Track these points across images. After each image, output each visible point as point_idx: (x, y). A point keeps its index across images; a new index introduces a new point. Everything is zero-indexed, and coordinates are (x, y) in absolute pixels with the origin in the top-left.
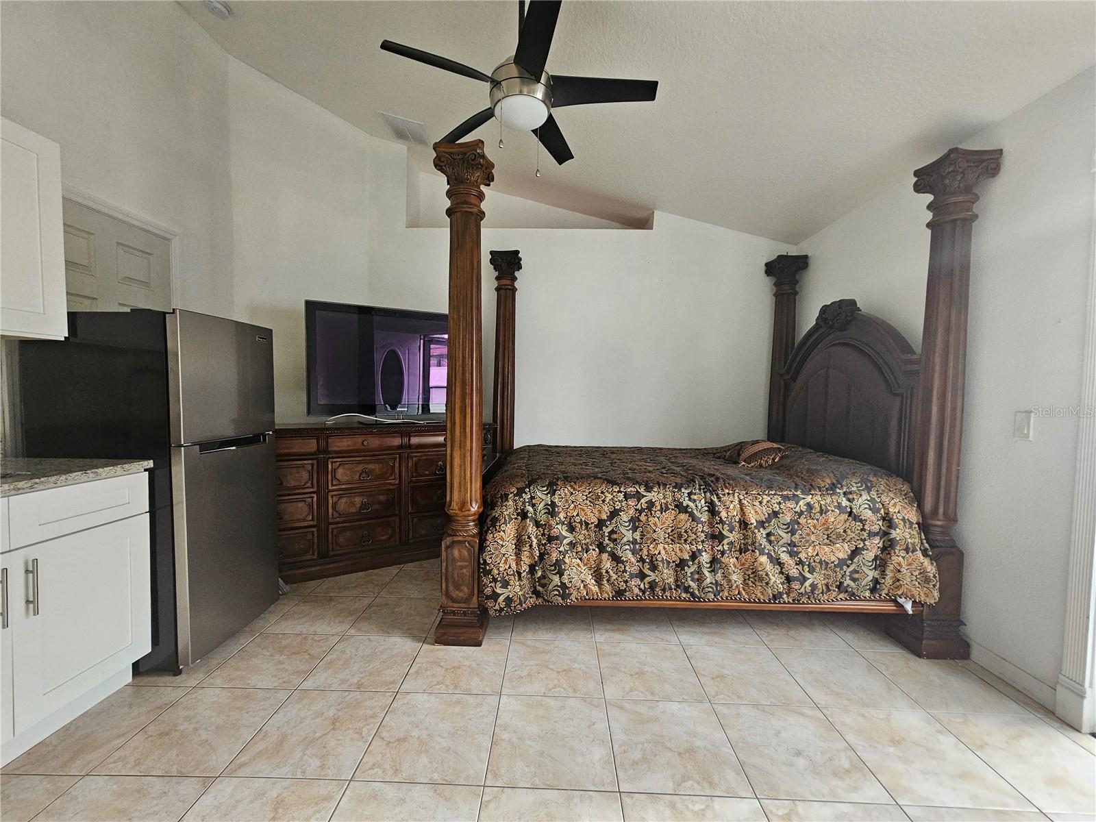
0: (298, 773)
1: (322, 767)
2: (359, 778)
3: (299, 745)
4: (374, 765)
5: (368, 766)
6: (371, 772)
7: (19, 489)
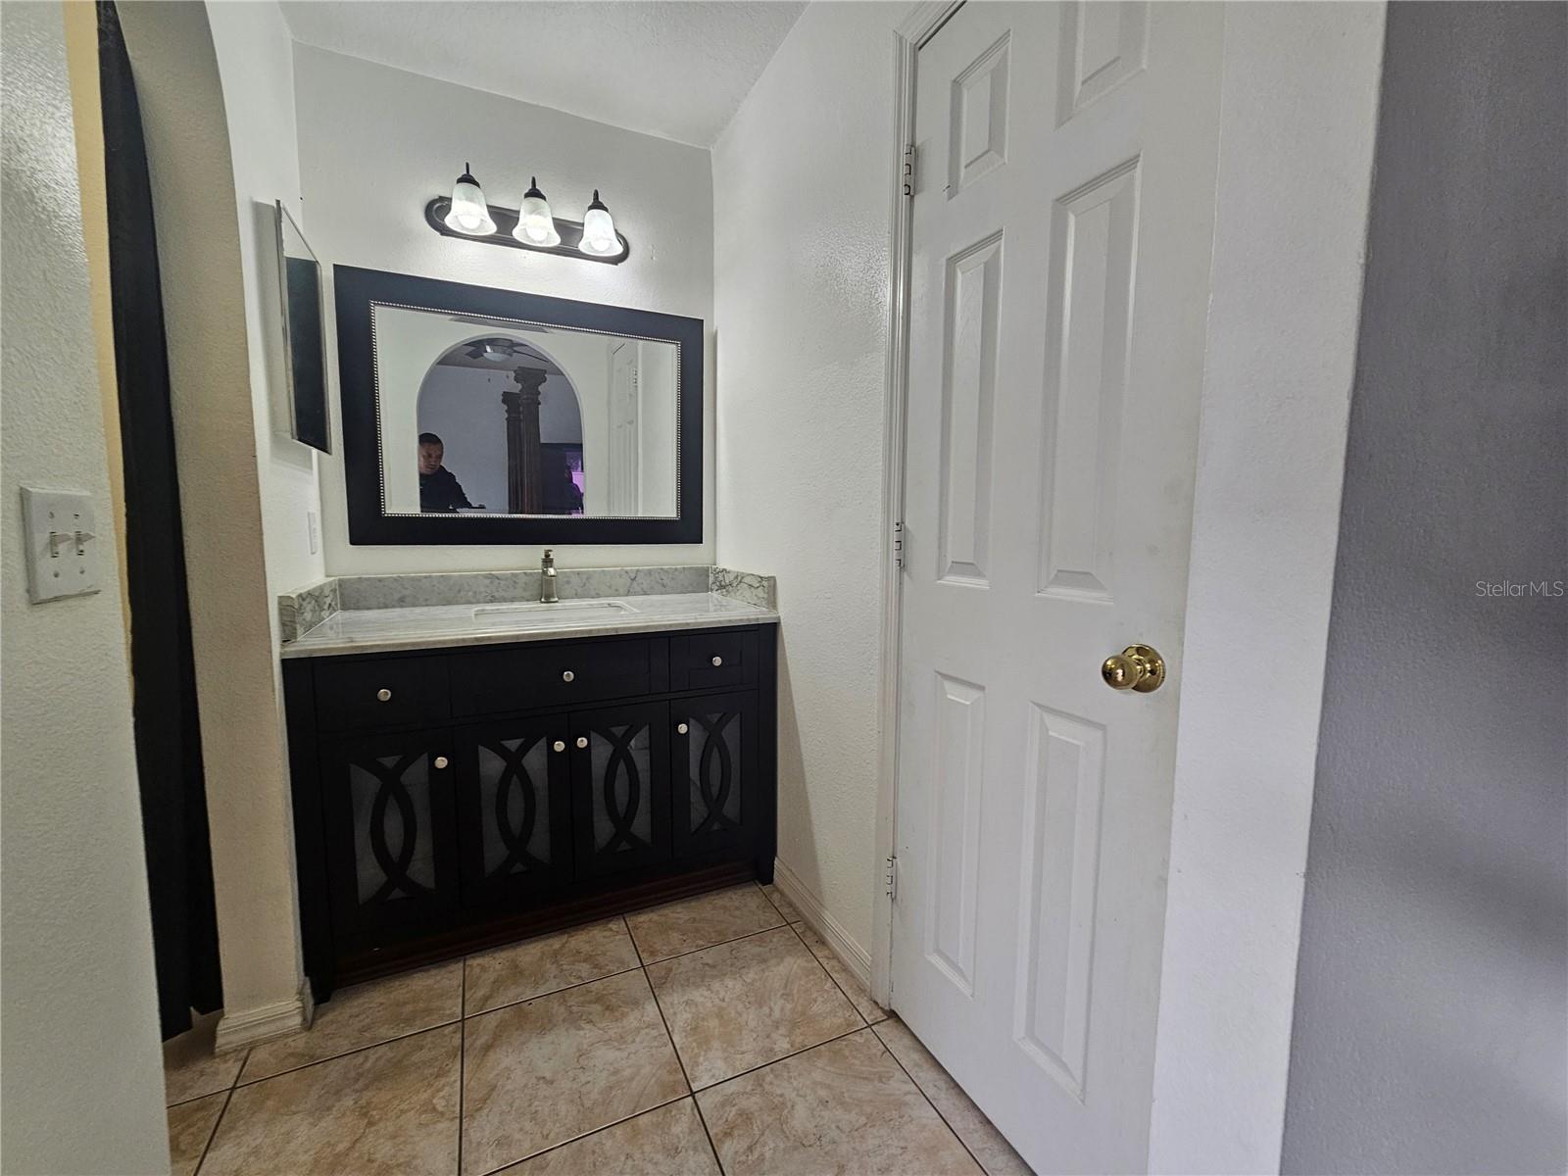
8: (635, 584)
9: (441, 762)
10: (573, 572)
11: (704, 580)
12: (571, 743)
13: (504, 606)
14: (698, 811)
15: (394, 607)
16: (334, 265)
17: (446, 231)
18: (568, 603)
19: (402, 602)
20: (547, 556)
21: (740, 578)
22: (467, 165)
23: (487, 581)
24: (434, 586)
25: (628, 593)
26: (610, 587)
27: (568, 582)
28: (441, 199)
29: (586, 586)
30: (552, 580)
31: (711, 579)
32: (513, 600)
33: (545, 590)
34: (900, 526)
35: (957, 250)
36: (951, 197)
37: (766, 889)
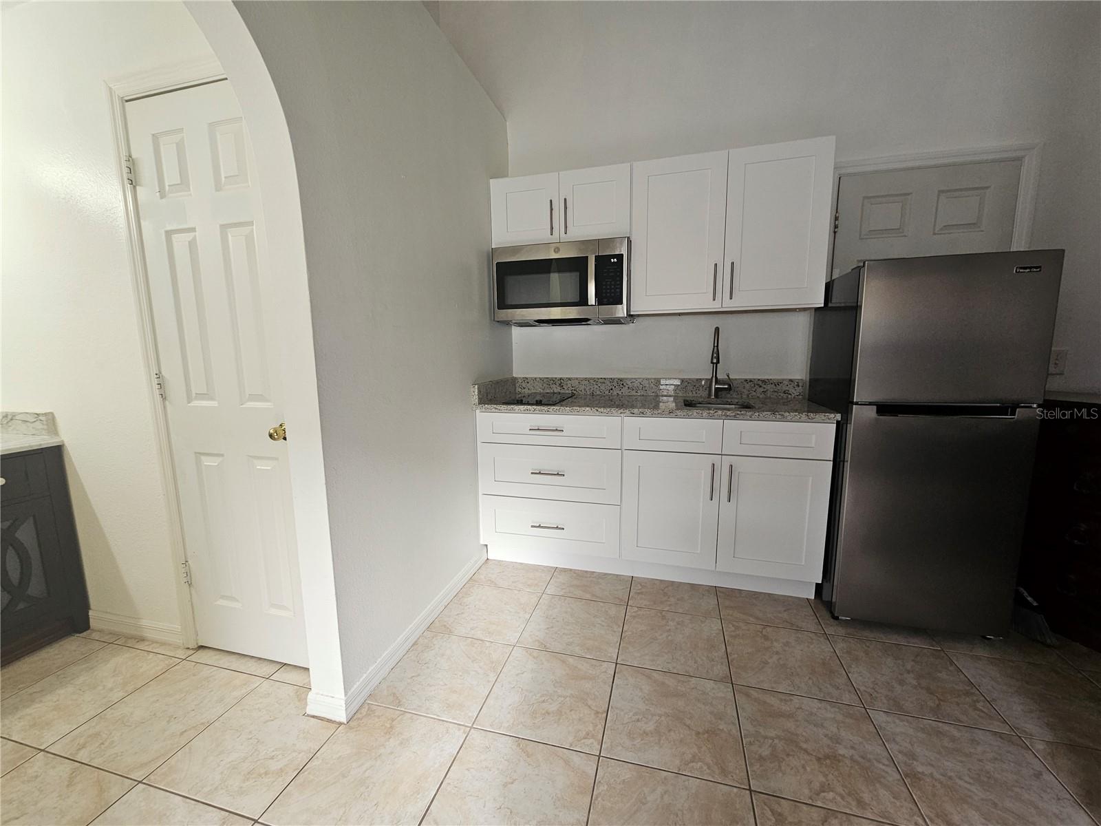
0: (748, 739)
1: (761, 759)
2: (756, 800)
3: (783, 731)
4: (780, 814)
5: (776, 807)
6: (769, 813)
21: (10, 416)
34: (159, 376)
35: (169, 228)
36: (161, 198)
37: (85, 634)
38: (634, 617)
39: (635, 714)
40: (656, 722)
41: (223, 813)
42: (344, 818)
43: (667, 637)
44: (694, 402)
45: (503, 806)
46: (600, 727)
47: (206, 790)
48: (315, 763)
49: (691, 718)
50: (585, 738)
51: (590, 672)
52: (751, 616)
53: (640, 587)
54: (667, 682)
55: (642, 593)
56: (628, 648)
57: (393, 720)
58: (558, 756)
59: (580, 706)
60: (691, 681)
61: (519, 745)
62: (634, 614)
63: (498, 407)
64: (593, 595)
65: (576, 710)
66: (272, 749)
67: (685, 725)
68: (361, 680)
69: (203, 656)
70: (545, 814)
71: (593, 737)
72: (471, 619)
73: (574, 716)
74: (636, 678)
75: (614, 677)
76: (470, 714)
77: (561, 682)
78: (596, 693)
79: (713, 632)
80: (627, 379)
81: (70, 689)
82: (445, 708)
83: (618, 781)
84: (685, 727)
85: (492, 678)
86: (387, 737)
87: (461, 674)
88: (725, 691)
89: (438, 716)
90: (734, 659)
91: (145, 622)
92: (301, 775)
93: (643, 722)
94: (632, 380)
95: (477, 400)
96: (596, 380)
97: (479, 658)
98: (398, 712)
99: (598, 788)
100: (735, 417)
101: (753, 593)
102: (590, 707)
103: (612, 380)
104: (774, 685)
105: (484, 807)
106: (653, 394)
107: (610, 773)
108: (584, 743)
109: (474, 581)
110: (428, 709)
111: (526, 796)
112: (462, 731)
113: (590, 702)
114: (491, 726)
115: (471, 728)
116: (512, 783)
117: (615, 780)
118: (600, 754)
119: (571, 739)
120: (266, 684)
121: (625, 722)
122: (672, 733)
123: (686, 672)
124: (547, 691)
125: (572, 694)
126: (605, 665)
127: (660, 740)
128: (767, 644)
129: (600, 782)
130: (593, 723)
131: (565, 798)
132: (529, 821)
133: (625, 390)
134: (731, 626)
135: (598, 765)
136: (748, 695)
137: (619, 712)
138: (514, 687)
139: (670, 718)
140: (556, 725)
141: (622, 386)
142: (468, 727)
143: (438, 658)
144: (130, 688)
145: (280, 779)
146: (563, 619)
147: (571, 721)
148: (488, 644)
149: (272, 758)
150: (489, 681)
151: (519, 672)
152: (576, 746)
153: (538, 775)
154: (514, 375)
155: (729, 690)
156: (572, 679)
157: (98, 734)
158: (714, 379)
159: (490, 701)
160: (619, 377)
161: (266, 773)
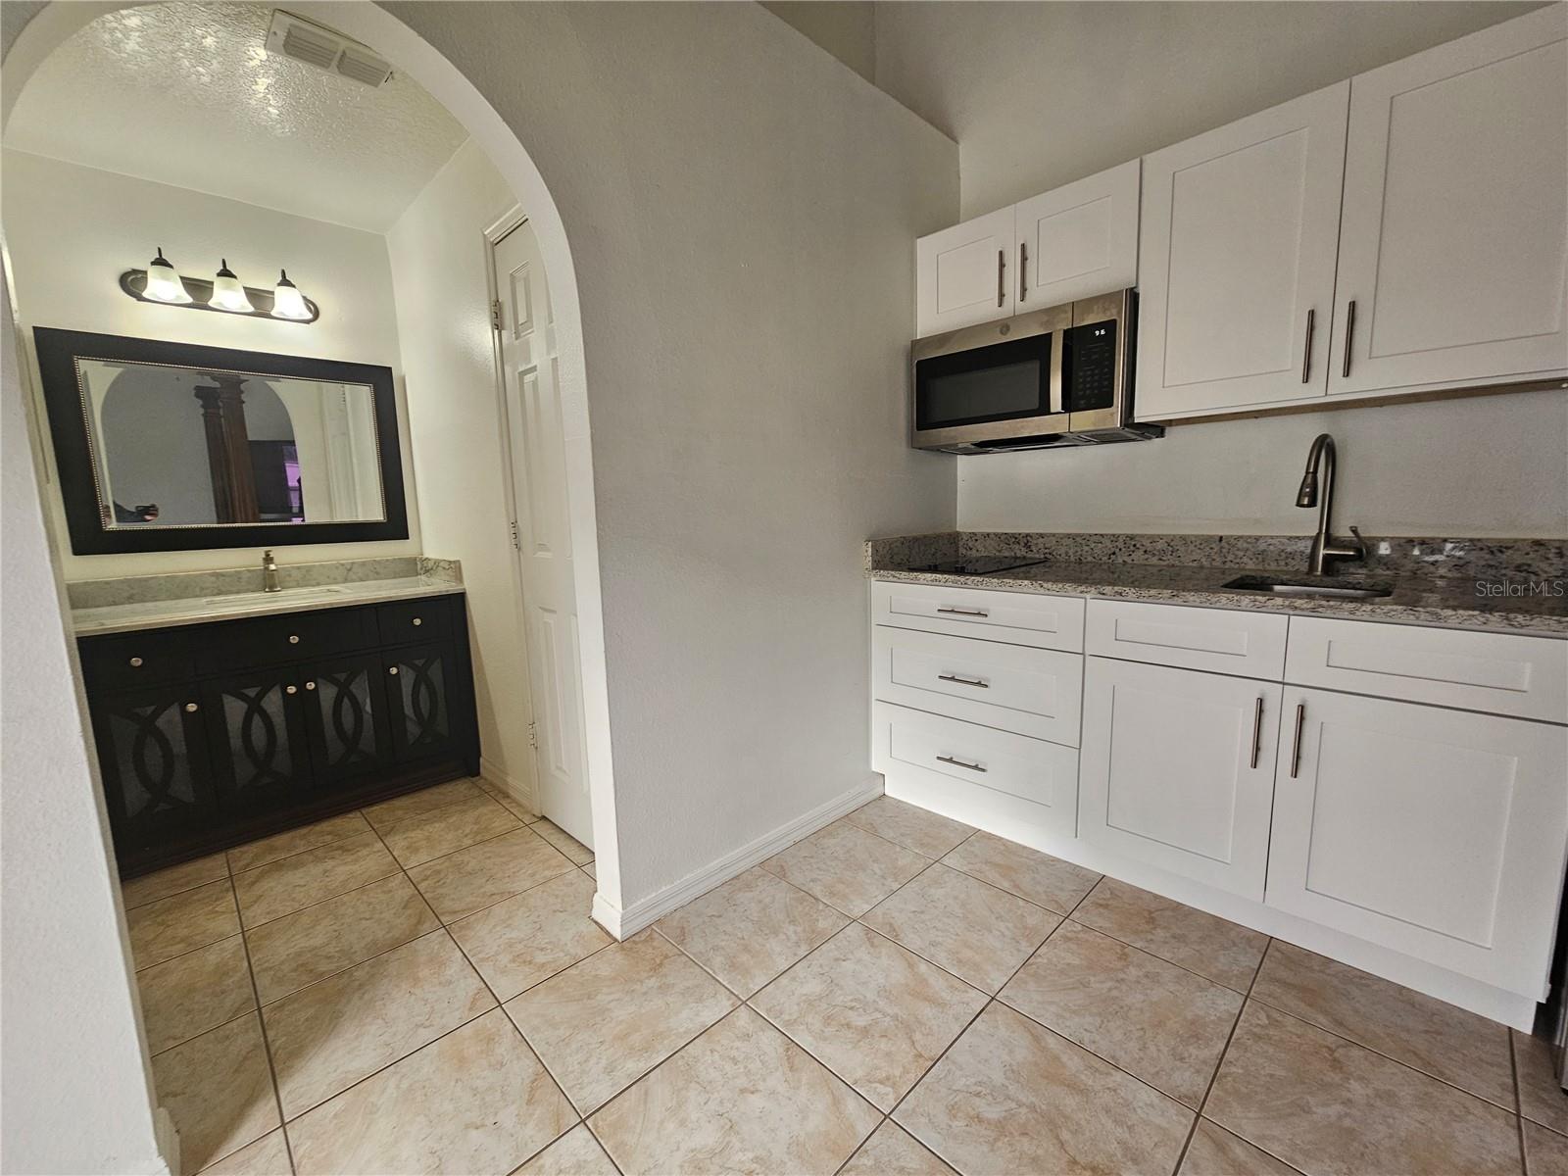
7: (1296, 608)
8: (351, 573)
9: (192, 707)
10: (293, 567)
11: (415, 566)
12: (301, 687)
13: (231, 597)
14: (413, 729)
15: (122, 604)
16: (34, 327)
17: (140, 298)
18: (291, 592)
19: (131, 599)
20: (268, 555)
21: (437, 562)
22: (159, 249)
23: (213, 579)
24: (160, 584)
25: (346, 581)
26: (329, 577)
27: (290, 576)
28: (135, 271)
29: (306, 577)
30: (273, 575)
31: (419, 567)
32: (238, 592)
33: (269, 581)
34: (514, 524)
35: (521, 369)
36: (517, 339)
37: (474, 779)
38: (1067, 939)
39: (979, 1083)
40: (1006, 1111)
41: (482, 983)
42: (566, 1040)
43: (1110, 990)
44: (1269, 581)
45: (726, 1115)
46: (913, 1078)
47: (480, 956)
48: (573, 971)
49: (1074, 1133)
50: (881, 1082)
51: (944, 994)
52: (1326, 1013)
53: (1109, 896)
54: (1065, 1058)
55: (1106, 906)
56: (1026, 983)
57: (666, 957)
58: (829, 1088)
59: (899, 1035)
60: (1112, 1075)
61: (787, 1050)
62: (1069, 935)
63: (897, 574)
64: (1017, 886)
65: (890, 1039)
66: (546, 941)
67: (1057, 1137)
68: (649, 897)
69: (542, 828)
70: (770, 1151)
71: (893, 1086)
72: (818, 868)
73: (882, 1046)
74: (1014, 1032)
75: (977, 1016)
76: (751, 986)
77: (890, 992)
78: (935, 1028)
79: (1211, 1011)
80: (1142, 536)
81: (443, 825)
82: (727, 967)
83: (895, 1164)
84: (1055, 1141)
85: (803, 951)
86: (651, 974)
87: (767, 932)
88: (1177, 1121)
89: (714, 972)
90: (1229, 1074)
91: (510, 780)
92: (555, 978)
93: (984, 1101)
94: (1153, 539)
95: (870, 564)
96: (1087, 538)
97: (801, 921)
98: (676, 950)
99: (860, 1156)
100: (1313, 610)
101: (1359, 973)
102: (913, 1043)
103: (1115, 538)
104: (1299, 1157)
105: (705, 1104)
106: (1195, 564)
107: (889, 1147)
108: (876, 1088)
109: (850, 820)
110: (708, 960)
111: (760, 1118)
112: (731, 1002)
113: (917, 1036)
114: (768, 1011)
115: (744, 1003)
116: (752, 1093)
117: (889, 1161)
118: (890, 1114)
119: (859, 1073)
120: (575, 872)
121: (954, 1088)
122: (1025, 1140)
123: (1113, 1058)
124: (865, 997)
125: (897, 1015)
126: (973, 993)
127: (996, 1140)
128: (1335, 1077)
129: (866, 1151)
130: (904, 1067)
131: (807, 1146)
132: (745, 1150)
133: (1138, 557)
134: (1263, 1016)
135: (877, 1128)
136: (1220, 1148)
137: (954, 1068)
138: (823, 974)
139: (1035, 1116)
140: (849, 1047)
141: (1132, 548)
142: (740, 999)
143: (753, 904)
144: (478, 838)
145: (538, 974)
146: (945, 907)
147: (874, 1050)
148: (821, 907)
149: (542, 950)
150: (795, 955)
151: (842, 957)
152: (862, 1087)
153: (790, 1099)
154: (958, 530)
155: (1184, 1121)
156: (909, 994)
157: (439, 872)
158: (1323, 536)
159: (784, 980)
160: (1129, 532)
161: (530, 963)
